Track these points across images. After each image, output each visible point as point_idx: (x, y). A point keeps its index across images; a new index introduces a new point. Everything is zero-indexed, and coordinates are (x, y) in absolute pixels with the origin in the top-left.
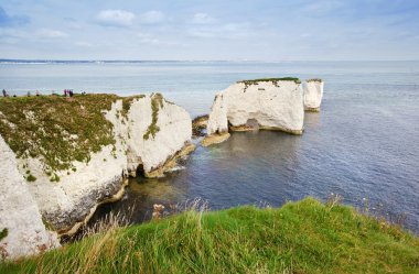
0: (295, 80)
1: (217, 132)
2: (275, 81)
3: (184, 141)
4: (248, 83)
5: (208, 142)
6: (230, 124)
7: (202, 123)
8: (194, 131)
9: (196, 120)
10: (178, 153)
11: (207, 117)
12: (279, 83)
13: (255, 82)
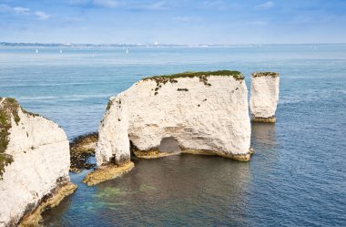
0: (236, 74)
1: (113, 161)
2: (203, 76)
3: (57, 176)
4: (160, 80)
5: (98, 178)
6: (133, 147)
7: (86, 147)
8: (73, 159)
9: (76, 142)
10: (45, 198)
11: (95, 136)
12: (211, 79)
13: (173, 78)
